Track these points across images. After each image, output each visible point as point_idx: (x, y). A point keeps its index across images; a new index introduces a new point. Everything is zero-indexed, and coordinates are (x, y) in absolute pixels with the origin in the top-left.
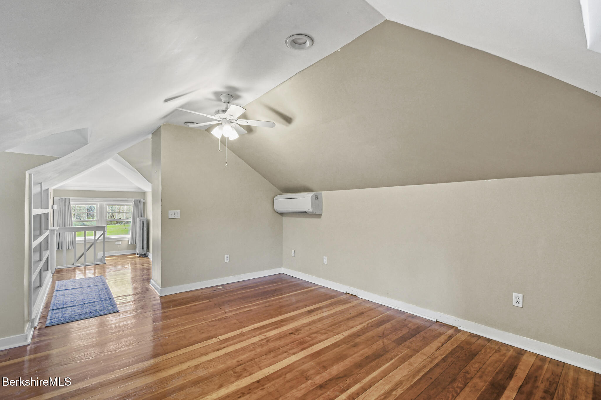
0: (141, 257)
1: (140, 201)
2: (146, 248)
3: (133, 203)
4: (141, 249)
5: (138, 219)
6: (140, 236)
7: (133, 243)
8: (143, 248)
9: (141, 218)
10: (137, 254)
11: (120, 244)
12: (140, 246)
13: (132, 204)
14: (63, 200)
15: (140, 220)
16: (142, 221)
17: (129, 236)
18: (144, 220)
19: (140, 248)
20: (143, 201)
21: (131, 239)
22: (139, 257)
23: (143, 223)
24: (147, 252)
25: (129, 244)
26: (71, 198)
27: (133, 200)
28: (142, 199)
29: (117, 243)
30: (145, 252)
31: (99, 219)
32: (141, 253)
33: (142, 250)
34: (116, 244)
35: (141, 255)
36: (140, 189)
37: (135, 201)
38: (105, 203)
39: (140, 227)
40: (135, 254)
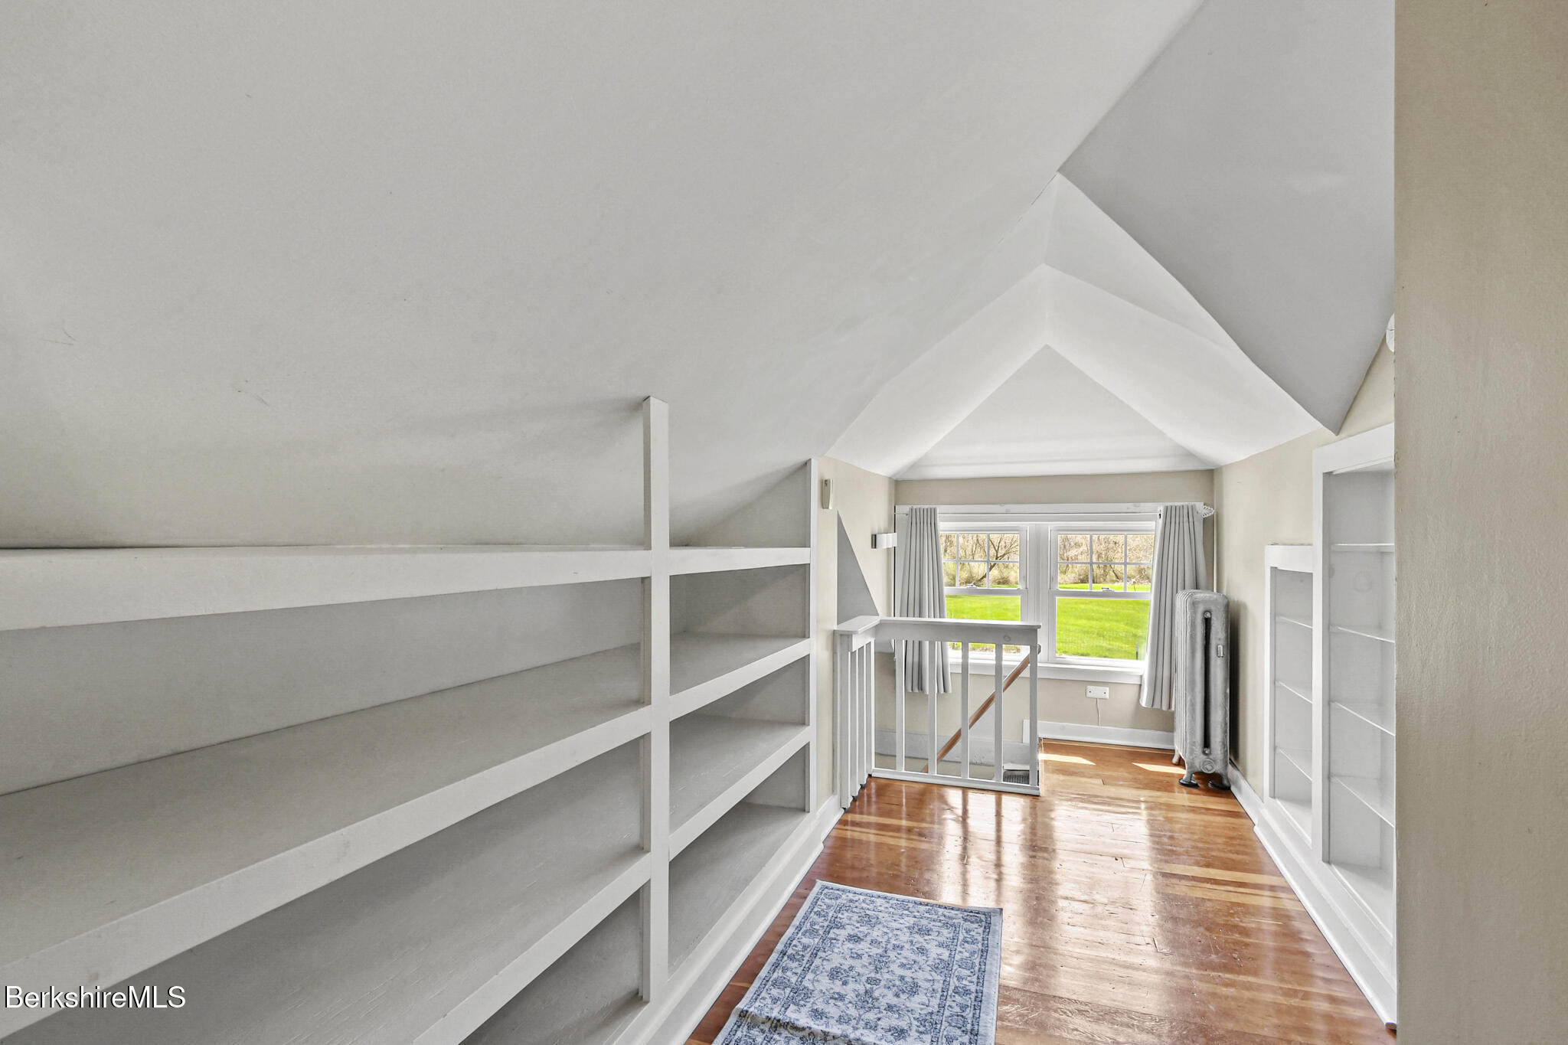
0: (1195, 786)
1: (1191, 511)
2: (1224, 745)
3: (1161, 521)
4: (1198, 748)
5: (1181, 601)
6: (1192, 683)
7: (1158, 705)
8: (1206, 743)
9: (1201, 595)
10: (1175, 760)
11: (1103, 696)
12: (1193, 733)
13: (1155, 526)
14: (918, 513)
15: (1194, 604)
16: (1201, 609)
17: (1142, 667)
18: (1213, 608)
19: (1193, 744)
20: (1202, 510)
21: (1149, 685)
22: (1189, 785)
23: (1207, 622)
24: (1230, 767)
25: (1143, 703)
26: (940, 509)
27: (1161, 508)
28: (1200, 506)
29: (1095, 692)
30: (1218, 768)
31: (1028, 587)
32: (1198, 766)
33: (1204, 753)
34: (1089, 695)
35: (1201, 775)
36: (1190, 455)
37: (1169, 515)
38: (1051, 526)
39: (1193, 637)
40: (1165, 756)
